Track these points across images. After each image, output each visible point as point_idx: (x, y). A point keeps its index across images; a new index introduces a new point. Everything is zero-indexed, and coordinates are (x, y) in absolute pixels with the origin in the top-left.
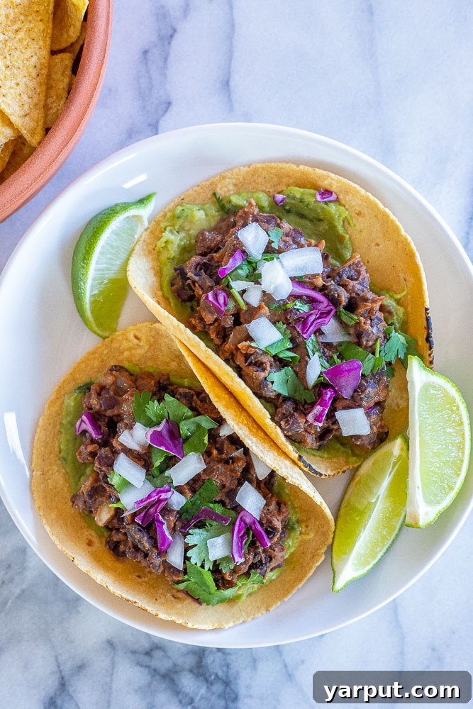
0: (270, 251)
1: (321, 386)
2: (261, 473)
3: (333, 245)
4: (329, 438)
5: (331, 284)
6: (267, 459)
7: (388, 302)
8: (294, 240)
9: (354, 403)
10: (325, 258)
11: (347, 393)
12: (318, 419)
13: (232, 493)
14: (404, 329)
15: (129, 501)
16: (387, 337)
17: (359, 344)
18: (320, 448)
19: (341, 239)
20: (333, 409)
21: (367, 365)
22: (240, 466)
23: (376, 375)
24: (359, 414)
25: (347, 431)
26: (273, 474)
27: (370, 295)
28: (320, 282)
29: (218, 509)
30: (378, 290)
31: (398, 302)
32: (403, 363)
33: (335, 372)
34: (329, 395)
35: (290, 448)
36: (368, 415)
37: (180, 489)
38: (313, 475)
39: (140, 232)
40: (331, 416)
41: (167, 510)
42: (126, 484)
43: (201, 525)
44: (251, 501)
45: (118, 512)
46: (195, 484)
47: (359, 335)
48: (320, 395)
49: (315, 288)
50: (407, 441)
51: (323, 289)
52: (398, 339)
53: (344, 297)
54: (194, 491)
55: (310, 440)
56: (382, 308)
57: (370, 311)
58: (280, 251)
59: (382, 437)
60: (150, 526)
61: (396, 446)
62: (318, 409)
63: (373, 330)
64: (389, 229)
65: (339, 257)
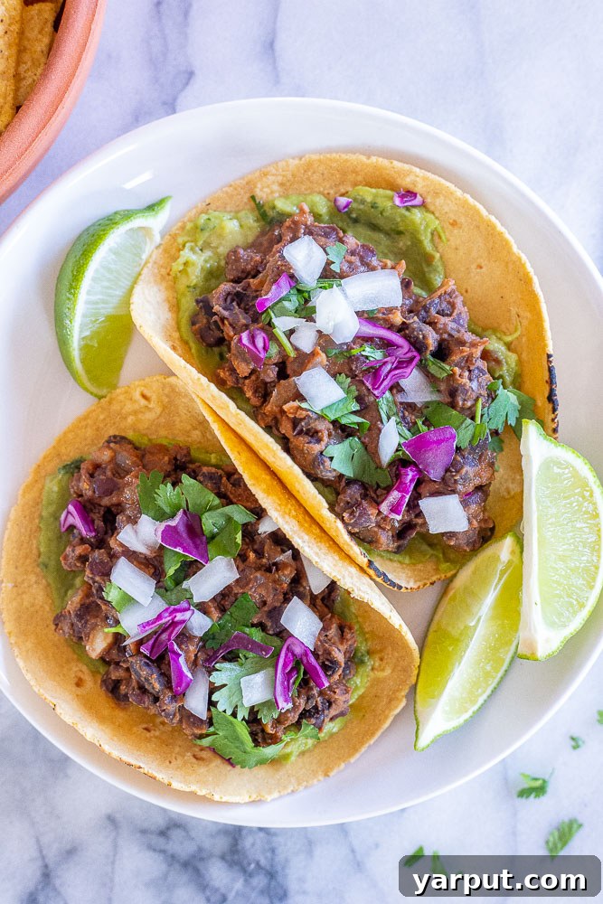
0: (328, 275)
1: (400, 463)
2: (316, 585)
3: (417, 269)
4: (411, 536)
5: (414, 321)
6: (323, 565)
7: (495, 346)
8: (363, 260)
9: (445, 488)
10: (406, 285)
11: (435, 473)
12: (395, 509)
13: (275, 613)
14: (518, 383)
15: (132, 624)
16: (492, 396)
17: (453, 405)
18: (398, 550)
19: (428, 259)
20: (417, 496)
21: (464, 434)
22: (286, 576)
23: (478, 449)
24: (452, 502)
25: (435, 528)
26: (333, 586)
27: (469, 337)
28: (398, 319)
29: (256, 635)
30: (480, 330)
31: (509, 346)
32: (516, 432)
33: (419, 444)
34: (410, 475)
35: (356, 550)
36: (465, 504)
37: (203, 608)
38: (389, 587)
39: (149, 250)
40: (413, 506)
41: (185, 637)
42: (129, 600)
43: (232, 657)
44: (302, 624)
45: (118, 638)
46: (224, 600)
47: (453, 393)
48: (398, 476)
49: (391, 327)
50: (520, 541)
51: (402, 329)
52: (508, 399)
53: (432, 340)
54: (223, 610)
55: (385, 539)
56: (486, 355)
57: (469, 359)
58: (342, 276)
59: (485, 535)
60: (161, 659)
61: (504, 549)
62: (395, 495)
63: (472, 386)
64: (496, 246)
65: (426, 284)
